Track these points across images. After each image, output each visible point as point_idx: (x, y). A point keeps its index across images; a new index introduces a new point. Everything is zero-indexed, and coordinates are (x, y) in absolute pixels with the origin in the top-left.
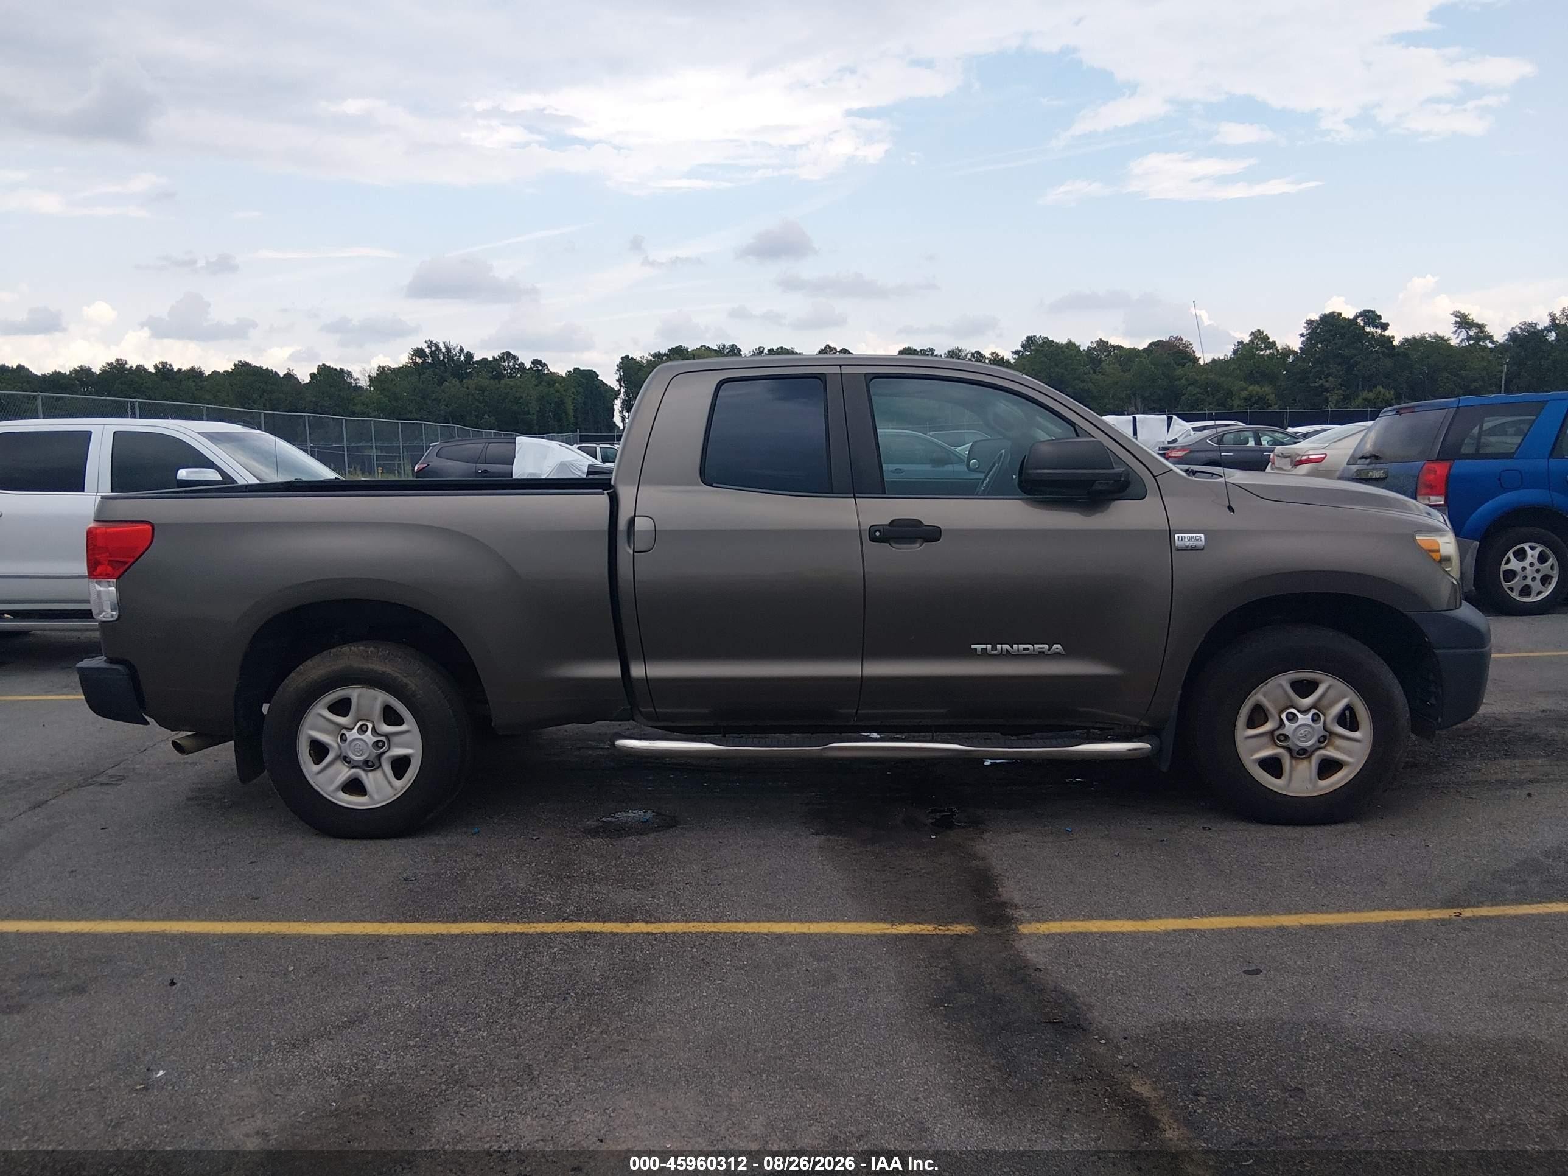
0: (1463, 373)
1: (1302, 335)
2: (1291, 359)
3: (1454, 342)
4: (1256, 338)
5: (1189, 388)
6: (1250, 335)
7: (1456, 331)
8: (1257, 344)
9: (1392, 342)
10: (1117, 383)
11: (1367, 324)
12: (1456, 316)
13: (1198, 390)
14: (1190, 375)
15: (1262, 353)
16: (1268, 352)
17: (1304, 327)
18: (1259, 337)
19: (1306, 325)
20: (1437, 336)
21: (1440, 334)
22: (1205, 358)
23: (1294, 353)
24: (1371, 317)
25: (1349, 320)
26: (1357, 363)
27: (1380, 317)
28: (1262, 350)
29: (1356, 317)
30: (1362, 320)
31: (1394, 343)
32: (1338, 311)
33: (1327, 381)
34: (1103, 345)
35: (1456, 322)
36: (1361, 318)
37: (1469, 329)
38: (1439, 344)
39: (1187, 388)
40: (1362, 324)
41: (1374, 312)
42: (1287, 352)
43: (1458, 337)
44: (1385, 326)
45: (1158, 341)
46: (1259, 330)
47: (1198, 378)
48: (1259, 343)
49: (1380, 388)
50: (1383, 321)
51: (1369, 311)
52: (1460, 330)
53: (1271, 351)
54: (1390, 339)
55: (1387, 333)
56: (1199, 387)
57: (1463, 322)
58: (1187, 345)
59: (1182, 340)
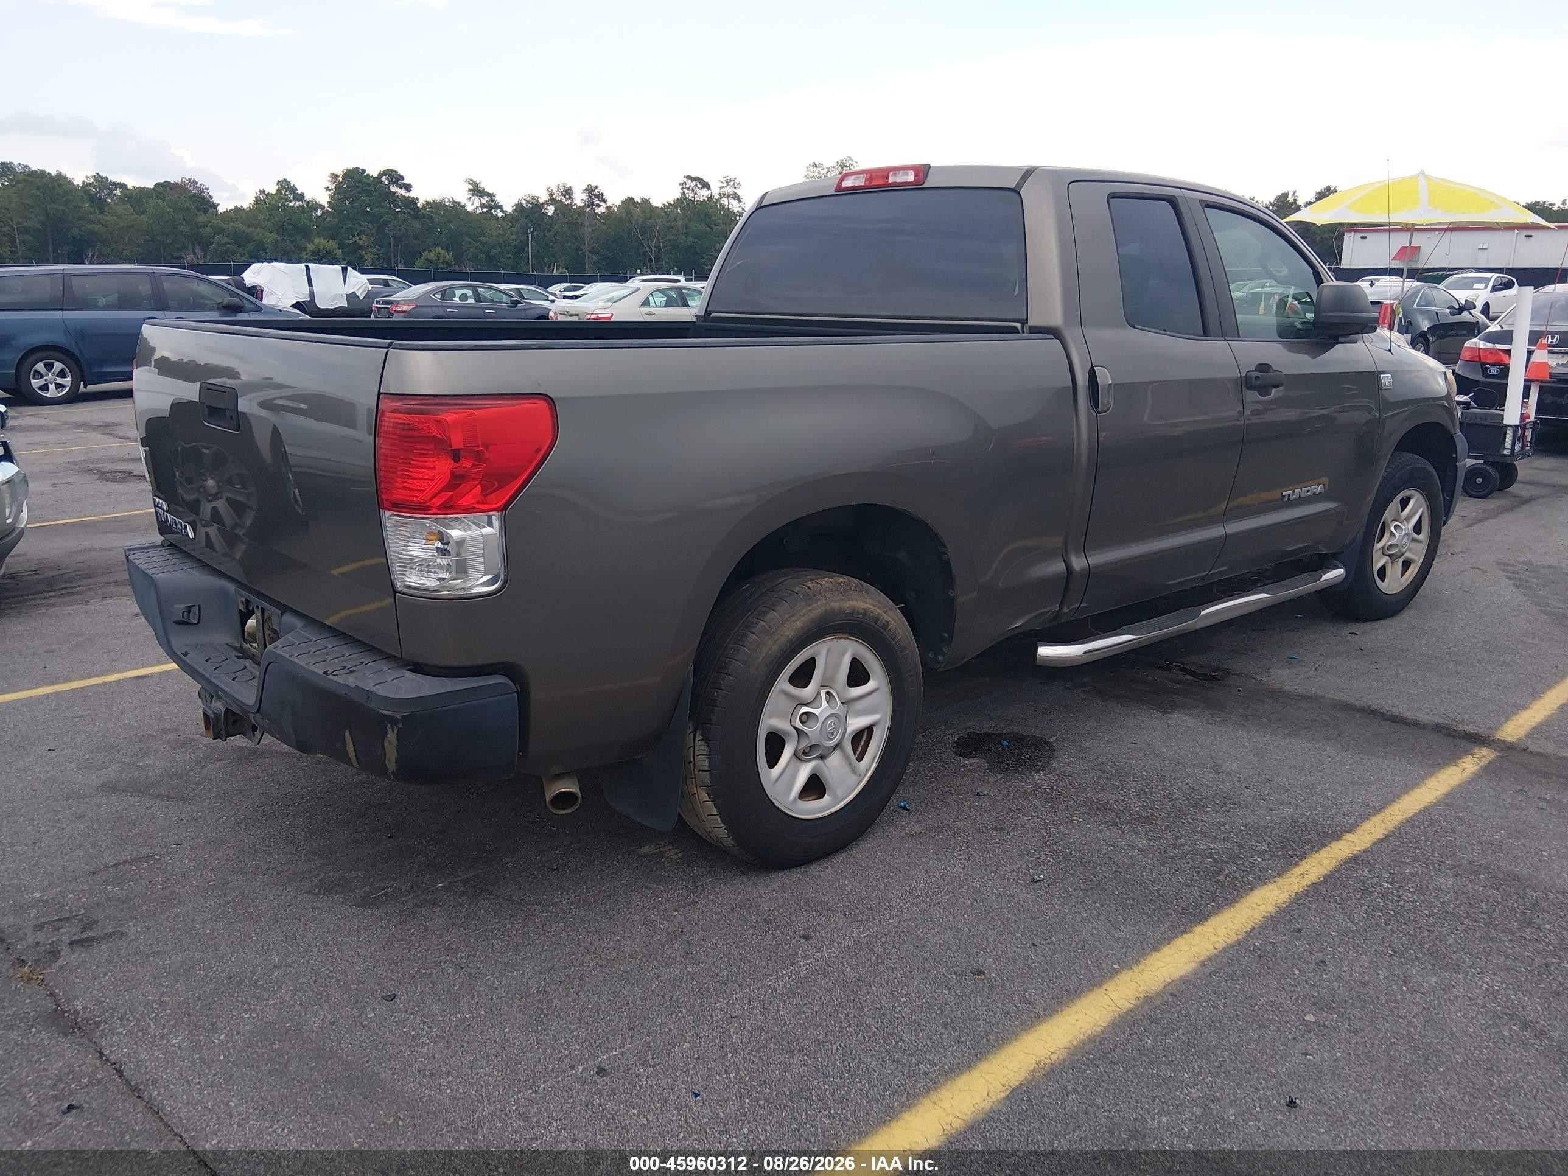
0: (484, 239)
1: (327, 189)
2: (319, 212)
3: (470, 208)
4: (283, 187)
5: (217, 237)
6: (277, 184)
7: (470, 198)
8: (285, 195)
9: (416, 204)
10: (132, 226)
11: (393, 183)
12: (469, 184)
13: (226, 240)
14: (216, 222)
15: (291, 204)
16: (298, 204)
17: (329, 181)
18: (285, 186)
19: (330, 179)
20: (454, 202)
21: (457, 200)
22: (225, 205)
23: (322, 207)
24: (395, 177)
25: (375, 178)
26: (387, 223)
27: (403, 178)
28: (291, 201)
29: (380, 175)
30: (386, 179)
31: (419, 205)
32: (361, 167)
33: (360, 239)
34: (101, 181)
35: (470, 190)
36: (385, 177)
37: (482, 197)
38: (455, 210)
39: (214, 236)
40: (386, 182)
41: (396, 172)
42: (314, 206)
43: (472, 204)
44: (408, 188)
45: (165, 182)
46: (285, 180)
47: (225, 226)
48: (287, 193)
49: (439, 249)
50: (406, 181)
51: (392, 171)
52: (473, 198)
53: (301, 203)
54: (414, 201)
55: (412, 194)
56: (227, 237)
57: (476, 190)
58: (202, 189)
59: (197, 183)
